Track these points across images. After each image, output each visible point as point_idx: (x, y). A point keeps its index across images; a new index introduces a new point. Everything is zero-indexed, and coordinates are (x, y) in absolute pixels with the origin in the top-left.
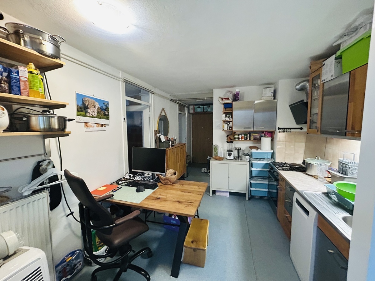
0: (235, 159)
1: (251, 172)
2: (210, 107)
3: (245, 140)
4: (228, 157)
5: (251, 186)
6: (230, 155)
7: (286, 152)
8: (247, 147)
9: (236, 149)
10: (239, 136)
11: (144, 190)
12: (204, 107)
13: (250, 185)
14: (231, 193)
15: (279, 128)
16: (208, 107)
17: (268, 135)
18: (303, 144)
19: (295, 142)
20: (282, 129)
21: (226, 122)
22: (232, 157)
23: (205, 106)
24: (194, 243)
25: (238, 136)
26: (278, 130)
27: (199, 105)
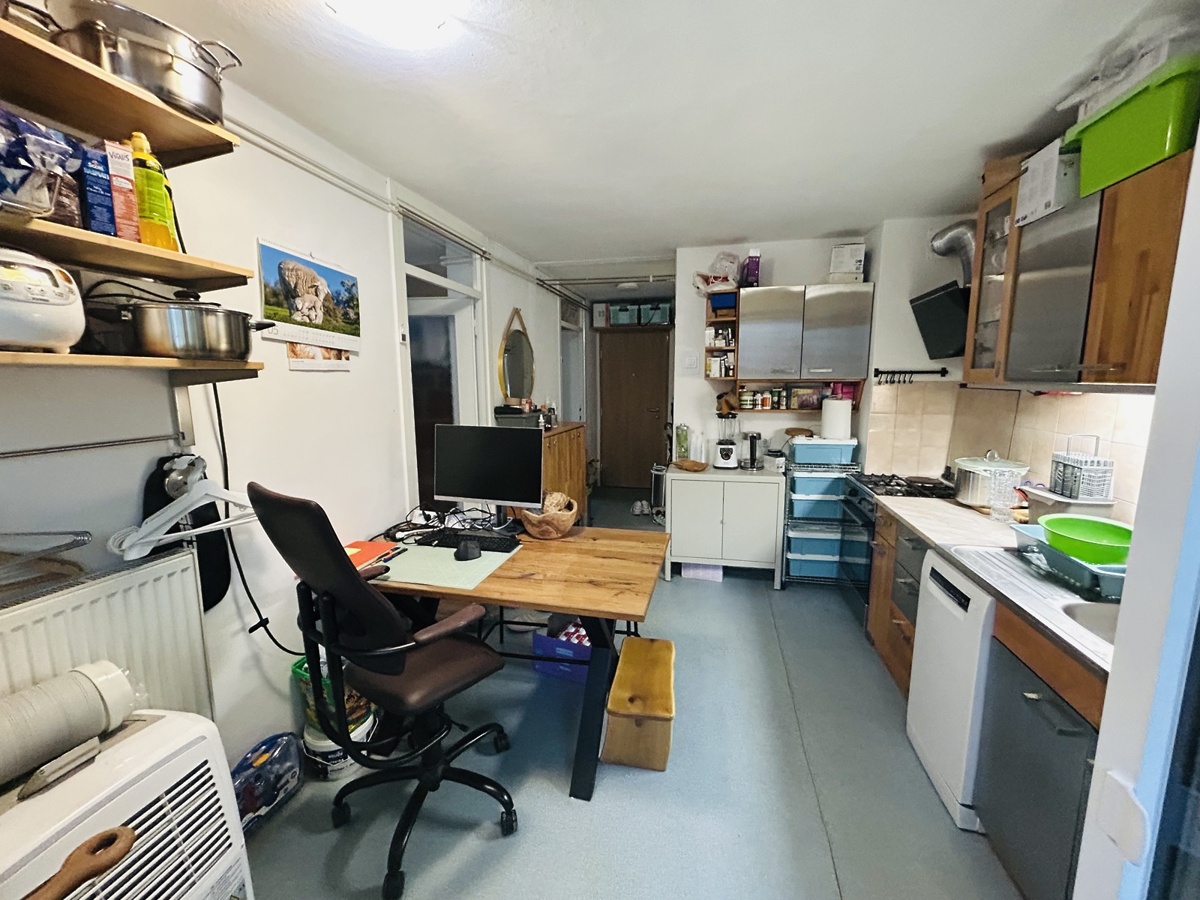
0: (741, 466)
1: (790, 505)
2: (659, 309)
3: (773, 408)
4: (721, 463)
5: (789, 549)
6: (726, 455)
7: (896, 444)
8: (778, 432)
9: (745, 436)
10: (754, 396)
11: (480, 556)
12: (639, 310)
13: (788, 544)
14: (728, 571)
15: (876, 370)
16: (651, 309)
17: (842, 392)
18: (946, 421)
19: (924, 411)
20: (888, 373)
21: (715, 354)
22: (732, 462)
23: (642, 307)
24: (638, 703)
25: (751, 398)
27: (623, 302)
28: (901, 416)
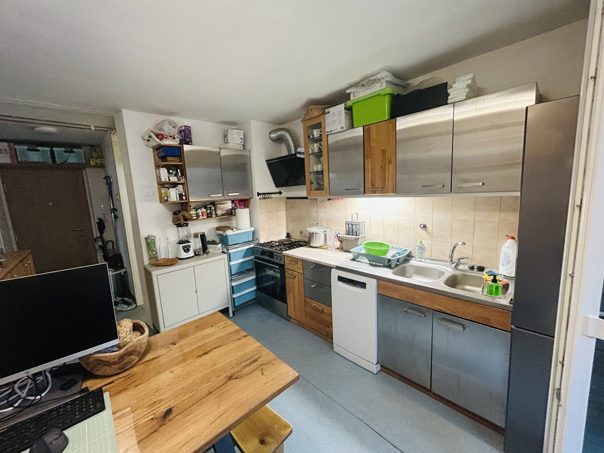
0: (196, 254)
1: (230, 268)
2: (74, 152)
3: (208, 217)
4: (184, 255)
5: (233, 293)
6: (187, 249)
7: (270, 227)
8: (210, 230)
9: (196, 236)
10: (196, 211)
12: (52, 152)
13: (233, 290)
15: (258, 193)
16: (65, 152)
17: (239, 205)
18: (283, 214)
19: (277, 211)
20: (263, 194)
21: (166, 186)
22: (191, 254)
24: (268, 439)
25: (195, 212)
26: (258, 196)
28: (269, 214)
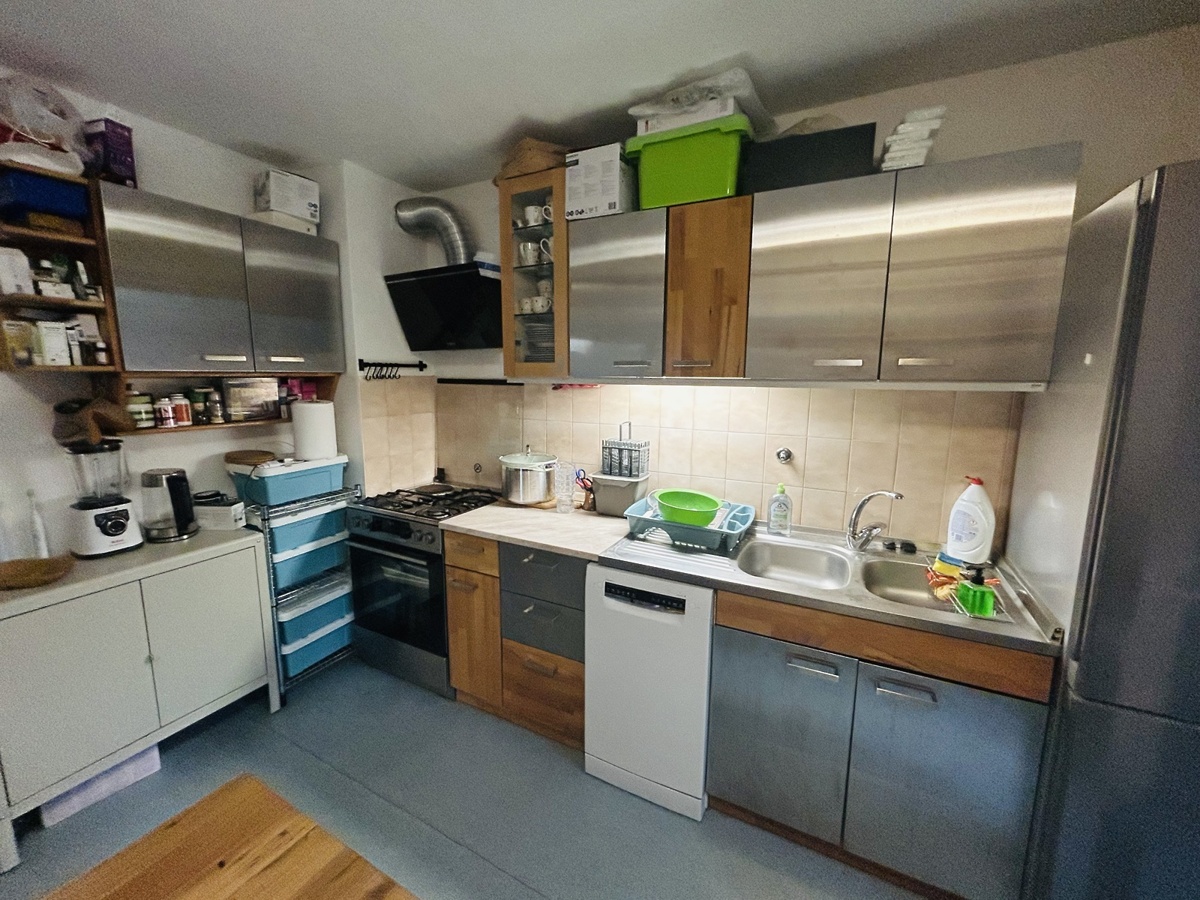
0: (152, 537)
3: (197, 423)
5: (285, 641)
6: (113, 525)
10: (153, 402)
13: (282, 633)
15: (361, 361)
17: (302, 392)
18: (430, 420)
19: (413, 412)
20: (375, 365)
22: (132, 536)
26: (361, 369)
28: (392, 419)
